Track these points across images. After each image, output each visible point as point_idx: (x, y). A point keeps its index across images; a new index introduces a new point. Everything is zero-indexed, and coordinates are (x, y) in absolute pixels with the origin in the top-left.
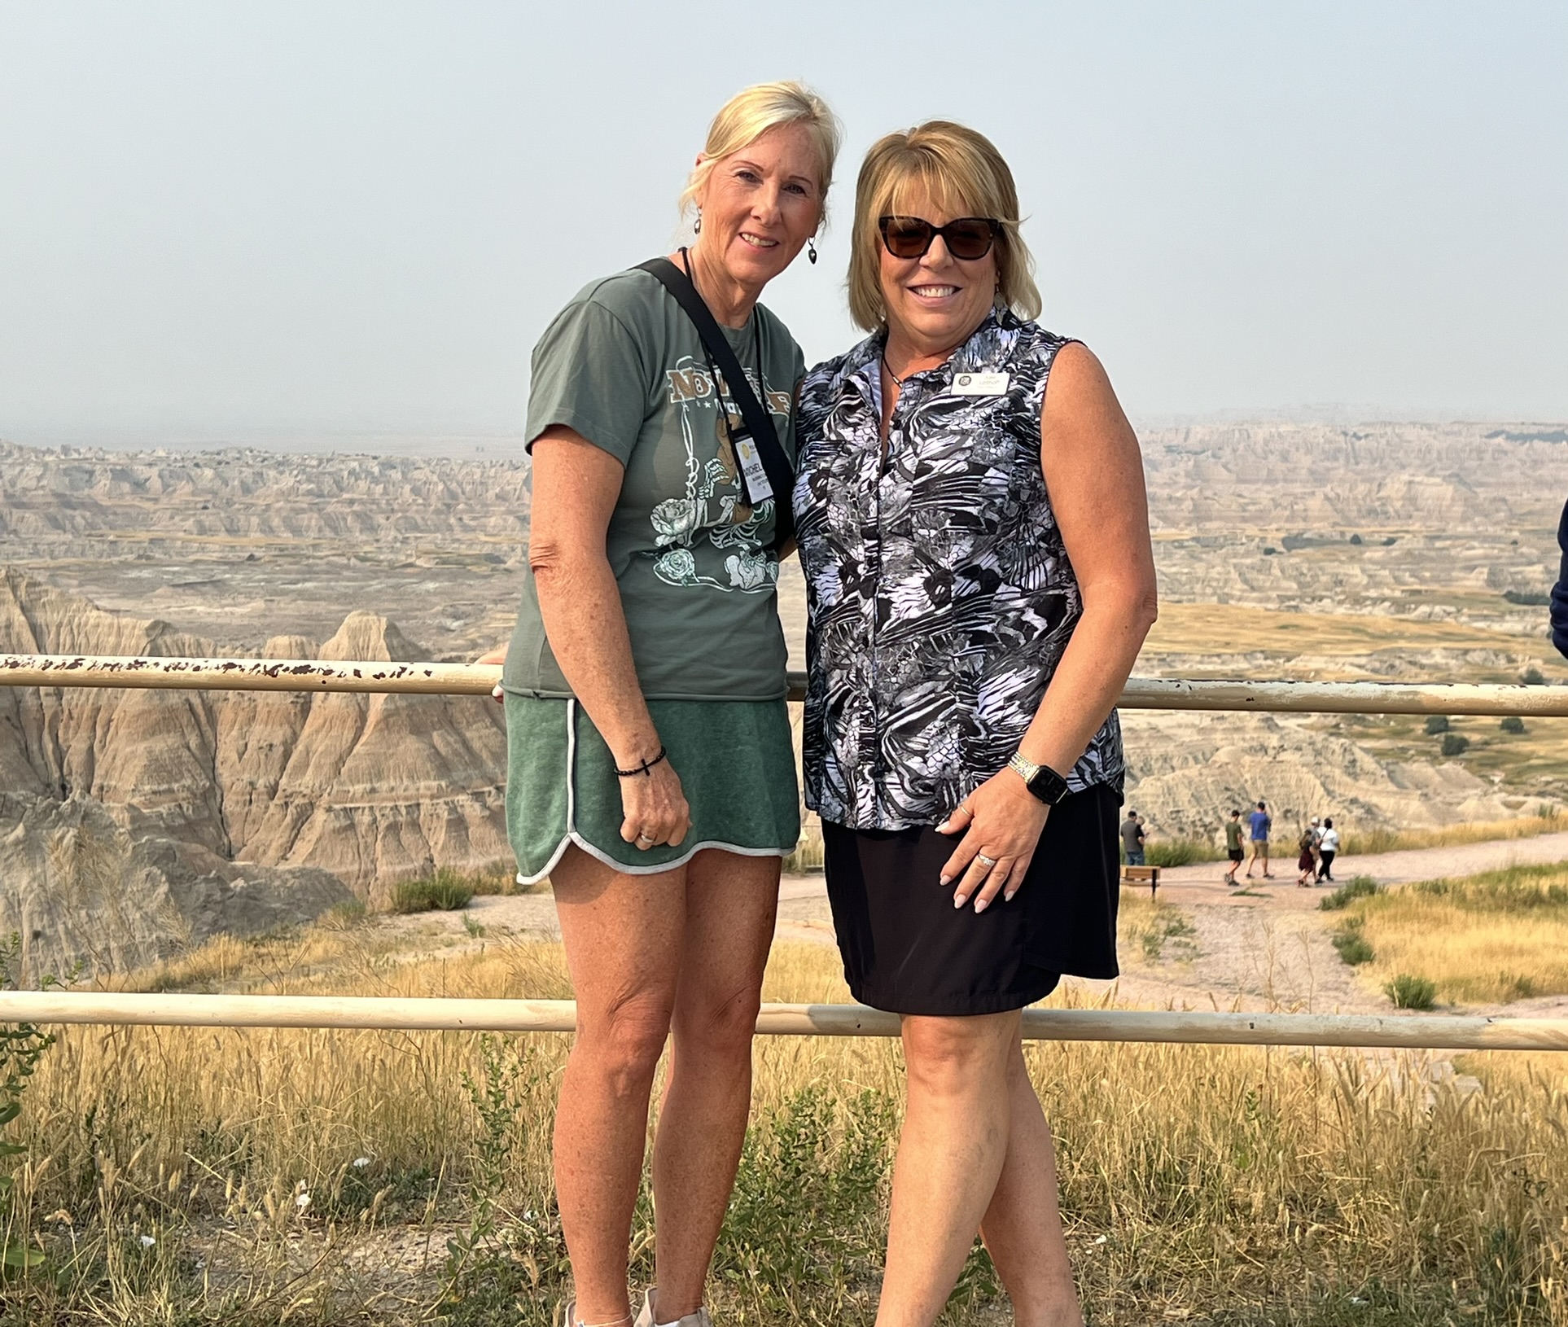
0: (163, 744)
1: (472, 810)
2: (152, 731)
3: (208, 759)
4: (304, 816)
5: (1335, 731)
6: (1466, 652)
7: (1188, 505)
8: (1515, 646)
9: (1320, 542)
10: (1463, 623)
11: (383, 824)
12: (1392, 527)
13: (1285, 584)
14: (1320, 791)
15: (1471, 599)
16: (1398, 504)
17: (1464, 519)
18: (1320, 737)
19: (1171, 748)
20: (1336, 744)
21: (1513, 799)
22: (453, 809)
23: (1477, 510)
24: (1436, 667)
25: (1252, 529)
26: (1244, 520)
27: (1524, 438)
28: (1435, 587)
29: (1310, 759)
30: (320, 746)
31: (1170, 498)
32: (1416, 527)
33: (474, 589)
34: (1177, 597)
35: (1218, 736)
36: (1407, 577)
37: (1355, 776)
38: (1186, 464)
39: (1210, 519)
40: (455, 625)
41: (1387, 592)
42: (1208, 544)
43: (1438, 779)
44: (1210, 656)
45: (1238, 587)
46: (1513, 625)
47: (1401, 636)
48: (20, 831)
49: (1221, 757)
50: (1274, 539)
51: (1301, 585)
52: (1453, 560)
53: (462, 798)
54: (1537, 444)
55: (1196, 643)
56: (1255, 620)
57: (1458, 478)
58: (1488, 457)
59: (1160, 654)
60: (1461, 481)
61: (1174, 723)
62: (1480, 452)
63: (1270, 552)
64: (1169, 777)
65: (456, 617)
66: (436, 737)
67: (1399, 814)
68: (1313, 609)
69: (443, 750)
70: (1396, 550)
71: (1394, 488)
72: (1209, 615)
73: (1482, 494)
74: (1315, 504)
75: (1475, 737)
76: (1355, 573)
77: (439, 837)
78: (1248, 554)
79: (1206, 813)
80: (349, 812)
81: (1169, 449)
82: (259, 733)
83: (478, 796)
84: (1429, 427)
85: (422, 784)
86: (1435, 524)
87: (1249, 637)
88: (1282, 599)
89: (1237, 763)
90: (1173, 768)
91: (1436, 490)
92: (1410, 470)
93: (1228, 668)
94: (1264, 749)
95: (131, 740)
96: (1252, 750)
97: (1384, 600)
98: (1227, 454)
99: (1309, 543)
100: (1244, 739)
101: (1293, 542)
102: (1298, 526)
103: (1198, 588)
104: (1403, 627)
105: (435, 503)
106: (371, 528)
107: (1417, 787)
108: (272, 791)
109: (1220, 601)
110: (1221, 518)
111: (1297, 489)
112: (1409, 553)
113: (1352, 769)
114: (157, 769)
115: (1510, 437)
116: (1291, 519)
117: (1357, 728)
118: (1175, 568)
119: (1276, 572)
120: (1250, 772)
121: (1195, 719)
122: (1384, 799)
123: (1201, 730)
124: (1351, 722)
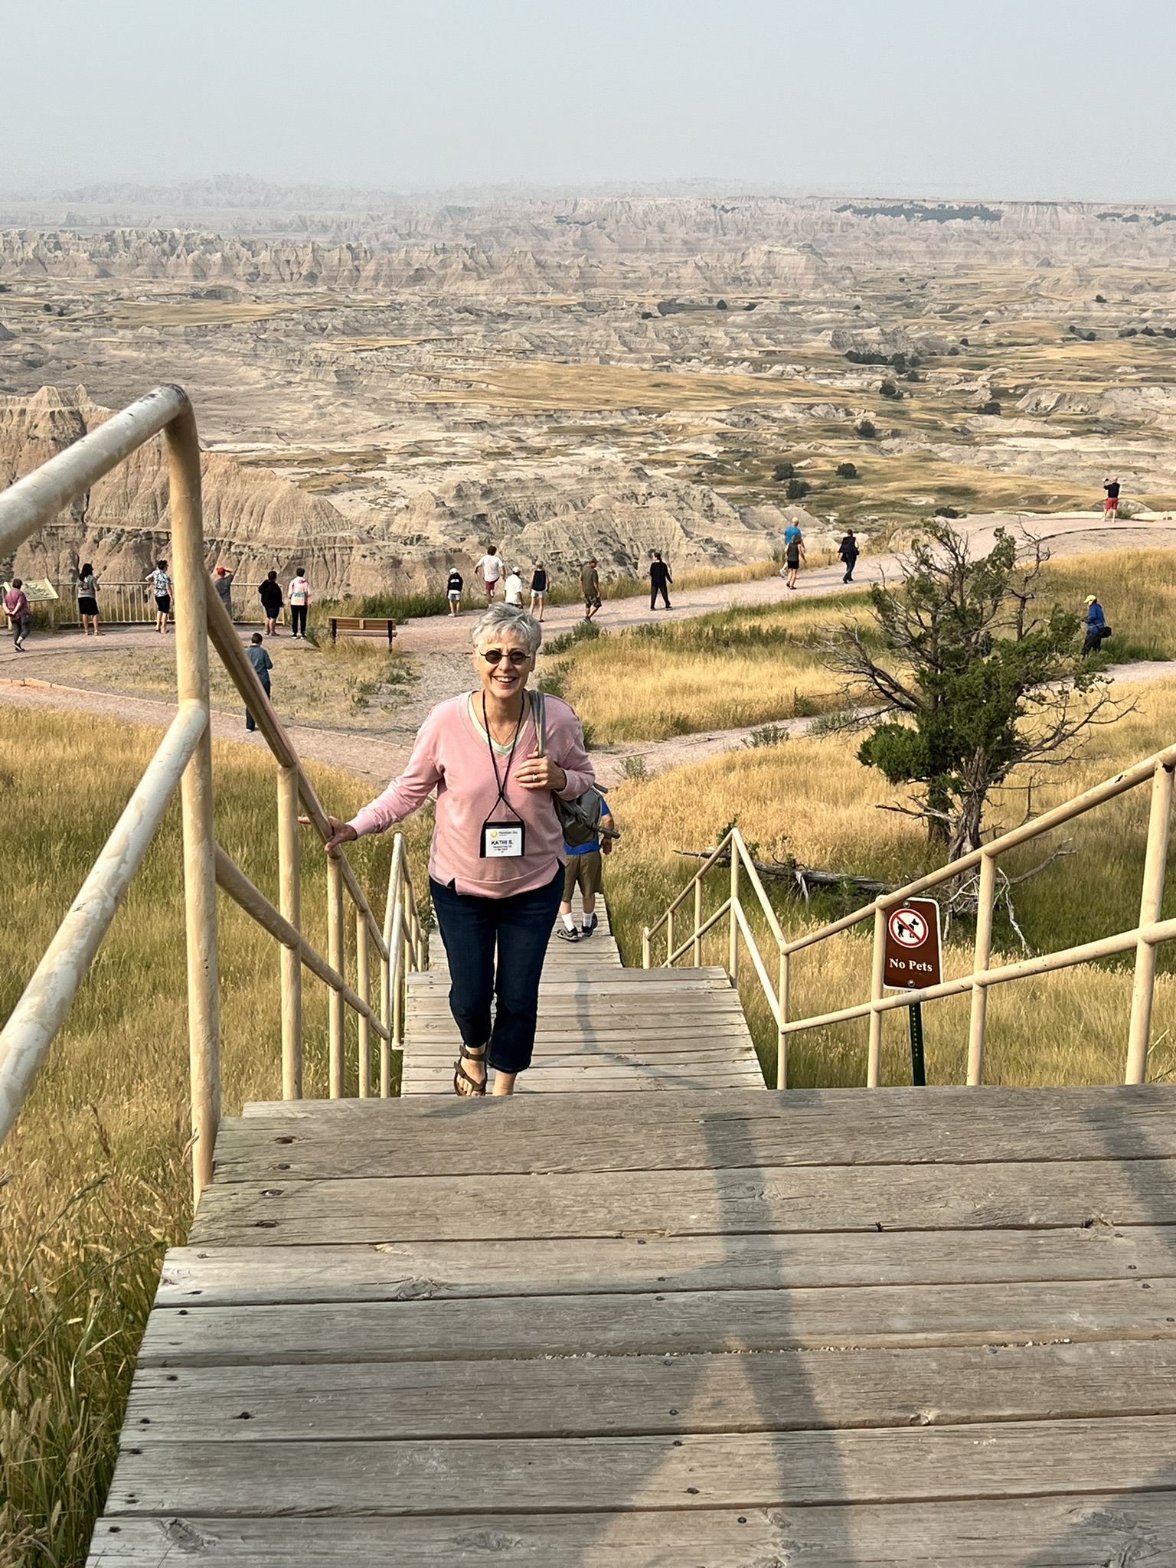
5: (697, 479)
6: (811, 406)
7: (575, 272)
8: (853, 401)
9: (691, 307)
10: (810, 380)
12: (752, 295)
13: (659, 346)
14: (680, 532)
15: (818, 359)
16: (759, 272)
17: (815, 286)
18: (682, 484)
19: (553, 496)
20: (697, 490)
23: (827, 278)
24: (786, 420)
25: (631, 295)
26: (625, 287)
27: (868, 212)
28: (786, 348)
29: (674, 504)
31: (559, 266)
32: (774, 293)
34: (563, 358)
35: (596, 484)
36: (764, 339)
37: (712, 519)
38: (574, 234)
39: (594, 285)
41: (746, 353)
42: (593, 308)
44: (592, 412)
45: (618, 349)
46: (853, 381)
47: (757, 393)
49: (595, 504)
50: (651, 304)
51: (673, 347)
52: (804, 323)
54: (880, 217)
55: (580, 400)
56: (632, 378)
57: (810, 249)
58: (837, 229)
59: (548, 410)
60: (814, 252)
61: (559, 474)
62: (831, 225)
63: (647, 316)
64: (551, 522)
67: (747, 551)
68: (681, 369)
70: (757, 314)
71: (756, 257)
72: (590, 375)
73: (831, 262)
74: (687, 273)
75: (815, 482)
76: (719, 336)
78: (627, 318)
79: (582, 554)
81: (560, 220)
84: (787, 200)
86: (791, 291)
87: (626, 394)
88: (656, 359)
89: (611, 510)
90: (556, 515)
91: (792, 260)
92: (770, 241)
93: (607, 423)
94: (634, 496)
96: (623, 497)
97: (744, 360)
98: (611, 225)
99: (682, 308)
100: (617, 488)
101: (668, 307)
102: (671, 293)
103: (582, 349)
104: (758, 384)
107: (765, 527)
109: (601, 362)
110: (605, 285)
111: (672, 258)
112: (767, 317)
113: (710, 513)
115: (857, 211)
116: (666, 286)
117: (717, 476)
118: (563, 330)
119: (651, 334)
120: (620, 517)
121: (578, 470)
122: (735, 538)
123: (580, 480)
124: (712, 471)
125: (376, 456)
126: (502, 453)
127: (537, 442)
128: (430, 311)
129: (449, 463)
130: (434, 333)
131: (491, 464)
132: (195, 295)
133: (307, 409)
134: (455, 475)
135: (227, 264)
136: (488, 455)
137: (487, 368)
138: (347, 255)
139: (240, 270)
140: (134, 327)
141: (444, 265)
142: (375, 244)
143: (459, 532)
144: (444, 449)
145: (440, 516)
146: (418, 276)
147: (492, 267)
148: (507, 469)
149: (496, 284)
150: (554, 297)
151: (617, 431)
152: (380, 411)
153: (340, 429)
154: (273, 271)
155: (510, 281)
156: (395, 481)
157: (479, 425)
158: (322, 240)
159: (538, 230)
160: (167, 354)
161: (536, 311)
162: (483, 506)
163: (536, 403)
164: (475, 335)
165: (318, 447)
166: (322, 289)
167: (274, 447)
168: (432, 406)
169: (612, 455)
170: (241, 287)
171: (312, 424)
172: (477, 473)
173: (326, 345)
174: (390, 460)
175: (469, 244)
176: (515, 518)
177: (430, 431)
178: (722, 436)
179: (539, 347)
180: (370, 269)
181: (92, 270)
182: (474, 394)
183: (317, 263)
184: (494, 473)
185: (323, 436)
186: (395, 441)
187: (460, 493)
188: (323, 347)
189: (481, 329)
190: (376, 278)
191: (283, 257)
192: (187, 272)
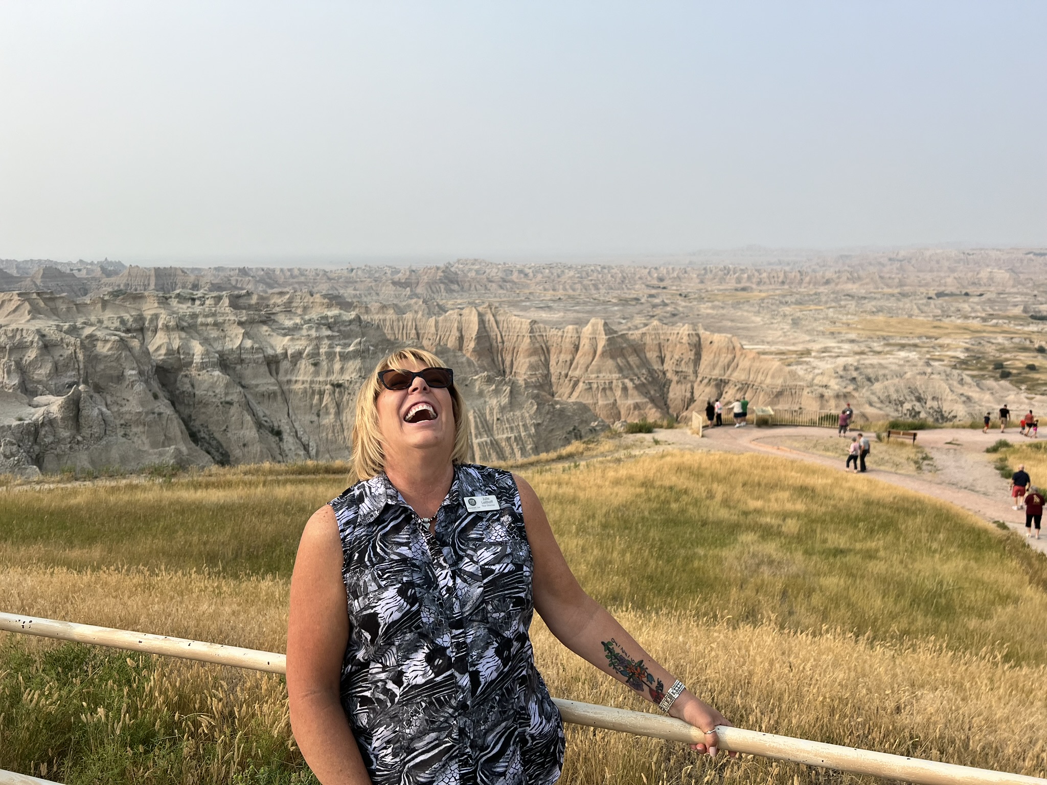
0: (534, 359)
1: (630, 385)
2: (530, 355)
3: (547, 364)
4: (576, 384)
5: (955, 367)
6: (1012, 338)
7: (897, 280)
8: (1034, 337)
9: (952, 295)
10: (1012, 326)
11: (601, 388)
12: (981, 290)
13: (936, 311)
14: (948, 390)
15: (1015, 318)
16: (985, 281)
17: (1013, 286)
18: (948, 370)
19: (887, 372)
20: (956, 372)
21: (1030, 396)
22: (623, 384)
23: (1020, 283)
24: (999, 344)
25: (922, 290)
26: (920, 286)
28: (1000, 313)
29: (944, 378)
30: (582, 361)
31: (890, 278)
32: (992, 289)
33: (630, 309)
34: (891, 315)
35: (907, 368)
36: (988, 308)
37: (962, 385)
38: (897, 265)
39: (905, 285)
40: (624, 321)
41: (979, 314)
42: (904, 295)
43: (997, 387)
44: (904, 337)
45: (916, 311)
46: (1033, 328)
47: (984, 331)
48: (494, 387)
49: (908, 375)
50: (932, 293)
51: (943, 311)
52: (1008, 302)
53: (626, 381)
55: (898, 332)
56: (923, 324)
57: (1012, 270)
58: (1025, 262)
59: (884, 336)
60: (1013, 272)
61: (889, 362)
62: (1022, 261)
63: (930, 298)
64: (886, 383)
65: (624, 319)
66: (619, 360)
67: (981, 400)
68: (947, 320)
69: (621, 364)
70: (983, 298)
71: (984, 274)
72: (903, 322)
73: (1022, 276)
74: (949, 280)
75: (1014, 371)
76: (966, 307)
77: (618, 393)
78: (921, 299)
80: (590, 383)
81: (890, 259)
82: (563, 357)
83: (632, 380)
84: (1000, 250)
85: (614, 375)
86: (1000, 289)
87: (920, 331)
88: (934, 316)
89: (914, 378)
90: (888, 379)
91: (1002, 275)
92: (991, 267)
93: (912, 342)
94: (925, 373)
95: (524, 357)
96: (920, 374)
97: (977, 317)
98: (913, 262)
99: (947, 295)
100: (917, 370)
101: (940, 295)
102: (942, 289)
103: (900, 312)
104: (985, 328)
105: (618, 280)
106: (597, 288)
107: (989, 389)
108: (566, 376)
109: (909, 317)
110: (911, 285)
111: (942, 274)
112: (989, 300)
113: (961, 382)
114: (532, 367)
115: (1035, 254)
116: (939, 286)
117: (964, 366)
118: (891, 303)
119: (933, 306)
120: (919, 382)
121: (897, 361)
122: (974, 393)
123: (900, 366)
124: (963, 364)
125: (808, 352)
126: (862, 353)
127: (878, 349)
128: (832, 296)
129: (838, 356)
130: (833, 304)
131: (857, 357)
132: (736, 290)
133: (779, 333)
134: (841, 361)
135: (749, 278)
136: (857, 353)
137: (856, 318)
138: (798, 275)
139: (754, 280)
140: (712, 302)
141: (839, 278)
142: (809, 270)
143: (844, 384)
144: (836, 350)
145: (836, 378)
146: (827, 282)
147: (859, 278)
148: (865, 359)
149: (861, 285)
150: (887, 290)
151: (915, 346)
152: (810, 334)
153: (793, 341)
154: (767, 280)
155: (867, 284)
156: (815, 362)
157: (852, 341)
158: (787, 268)
159: (880, 263)
160: (724, 312)
161: (878, 296)
162: (855, 374)
163: (878, 333)
164: (852, 305)
165: (783, 348)
166: (786, 287)
167: (766, 347)
168: (832, 333)
169: (913, 355)
170: (754, 286)
171: (781, 339)
172: (852, 360)
173: (788, 308)
174: (813, 354)
175: (850, 269)
176: (869, 379)
177: (831, 343)
178: (967, 350)
179: (880, 310)
180: (807, 279)
181: (698, 281)
182: (851, 329)
183: (785, 277)
184: (858, 361)
185: (786, 344)
186: (816, 346)
187: (845, 368)
188: (787, 310)
189: (854, 303)
190: (809, 283)
191: (771, 275)
192: (733, 281)
